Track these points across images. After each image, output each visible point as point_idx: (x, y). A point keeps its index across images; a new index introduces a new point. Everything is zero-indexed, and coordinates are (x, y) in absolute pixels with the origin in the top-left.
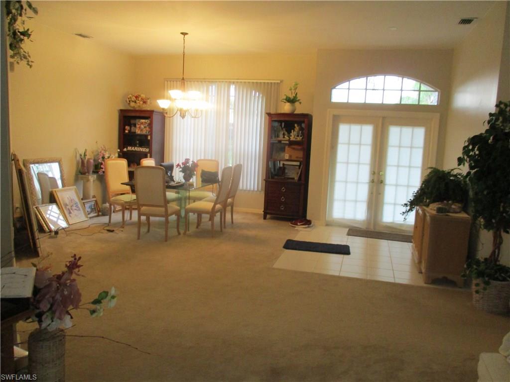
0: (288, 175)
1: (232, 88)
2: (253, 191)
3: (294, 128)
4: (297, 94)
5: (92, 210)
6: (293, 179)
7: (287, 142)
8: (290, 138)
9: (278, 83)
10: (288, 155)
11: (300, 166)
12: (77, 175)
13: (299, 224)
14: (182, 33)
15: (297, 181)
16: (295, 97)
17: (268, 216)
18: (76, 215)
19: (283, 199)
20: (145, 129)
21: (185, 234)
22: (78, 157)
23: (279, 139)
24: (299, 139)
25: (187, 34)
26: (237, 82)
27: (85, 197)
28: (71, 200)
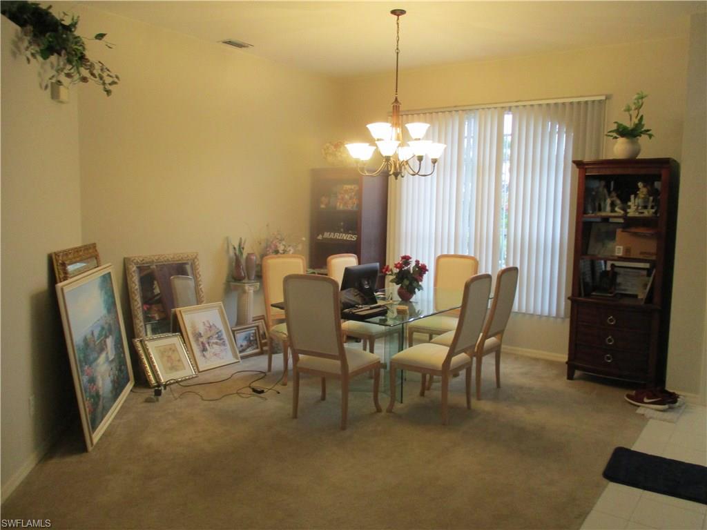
0: (623, 287)
1: (508, 119)
2: (549, 316)
3: (635, 191)
4: (642, 117)
5: (251, 343)
6: (635, 296)
7: (621, 221)
8: (626, 213)
9: (600, 101)
10: (621, 247)
11: (649, 271)
12: (228, 282)
13: (646, 400)
14: (394, 12)
15: (642, 303)
16: (640, 124)
17: (577, 373)
18: (215, 355)
19: (610, 341)
20: (350, 202)
21: (390, 411)
22: (232, 253)
23: (603, 214)
24: (648, 213)
25: (402, 12)
26: (517, 106)
27: (240, 321)
28: (210, 327)
